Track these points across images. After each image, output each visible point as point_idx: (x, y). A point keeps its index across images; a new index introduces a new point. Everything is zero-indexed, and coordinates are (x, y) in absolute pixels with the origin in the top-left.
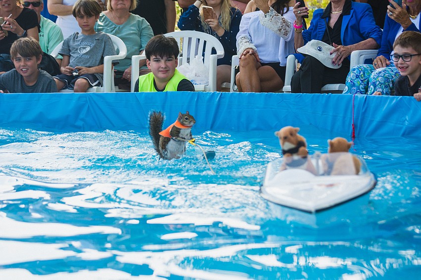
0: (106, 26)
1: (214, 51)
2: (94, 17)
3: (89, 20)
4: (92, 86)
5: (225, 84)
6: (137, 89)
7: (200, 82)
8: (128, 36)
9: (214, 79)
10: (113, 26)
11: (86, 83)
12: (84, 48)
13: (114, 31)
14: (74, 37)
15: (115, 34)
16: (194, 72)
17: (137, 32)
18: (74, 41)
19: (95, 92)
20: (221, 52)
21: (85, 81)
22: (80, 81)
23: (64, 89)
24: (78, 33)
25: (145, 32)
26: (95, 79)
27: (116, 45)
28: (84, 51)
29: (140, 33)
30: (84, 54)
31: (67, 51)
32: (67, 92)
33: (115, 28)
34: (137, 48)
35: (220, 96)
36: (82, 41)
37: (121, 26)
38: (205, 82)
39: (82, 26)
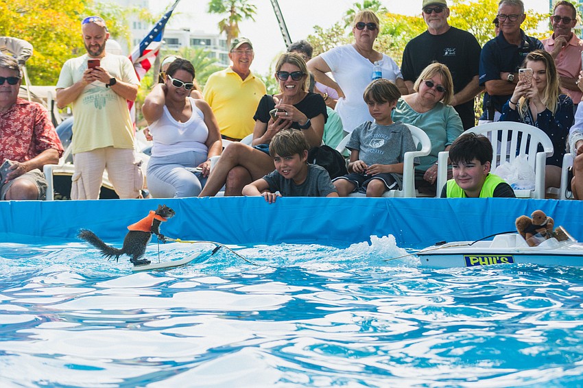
0: (405, 114)
1: (540, 148)
2: (388, 104)
3: (380, 107)
4: (389, 190)
5: (550, 189)
6: (444, 194)
7: (524, 187)
8: (431, 128)
9: (541, 183)
10: (414, 115)
11: (381, 186)
12: (377, 141)
13: (415, 121)
14: (366, 128)
15: (415, 125)
16: (517, 174)
17: (442, 122)
18: (365, 133)
19: (393, 197)
20: (549, 149)
21: (380, 183)
22: (374, 183)
23: (354, 192)
24: (371, 123)
25: (452, 123)
26: (393, 180)
27: (418, 138)
28: (378, 145)
29: (445, 124)
30: (378, 149)
31: (356, 145)
32: (358, 196)
33: (417, 116)
34: (442, 142)
35: (557, 206)
36: (374, 133)
37: (424, 115)
38: (530, 186)
39: (374, 115)
